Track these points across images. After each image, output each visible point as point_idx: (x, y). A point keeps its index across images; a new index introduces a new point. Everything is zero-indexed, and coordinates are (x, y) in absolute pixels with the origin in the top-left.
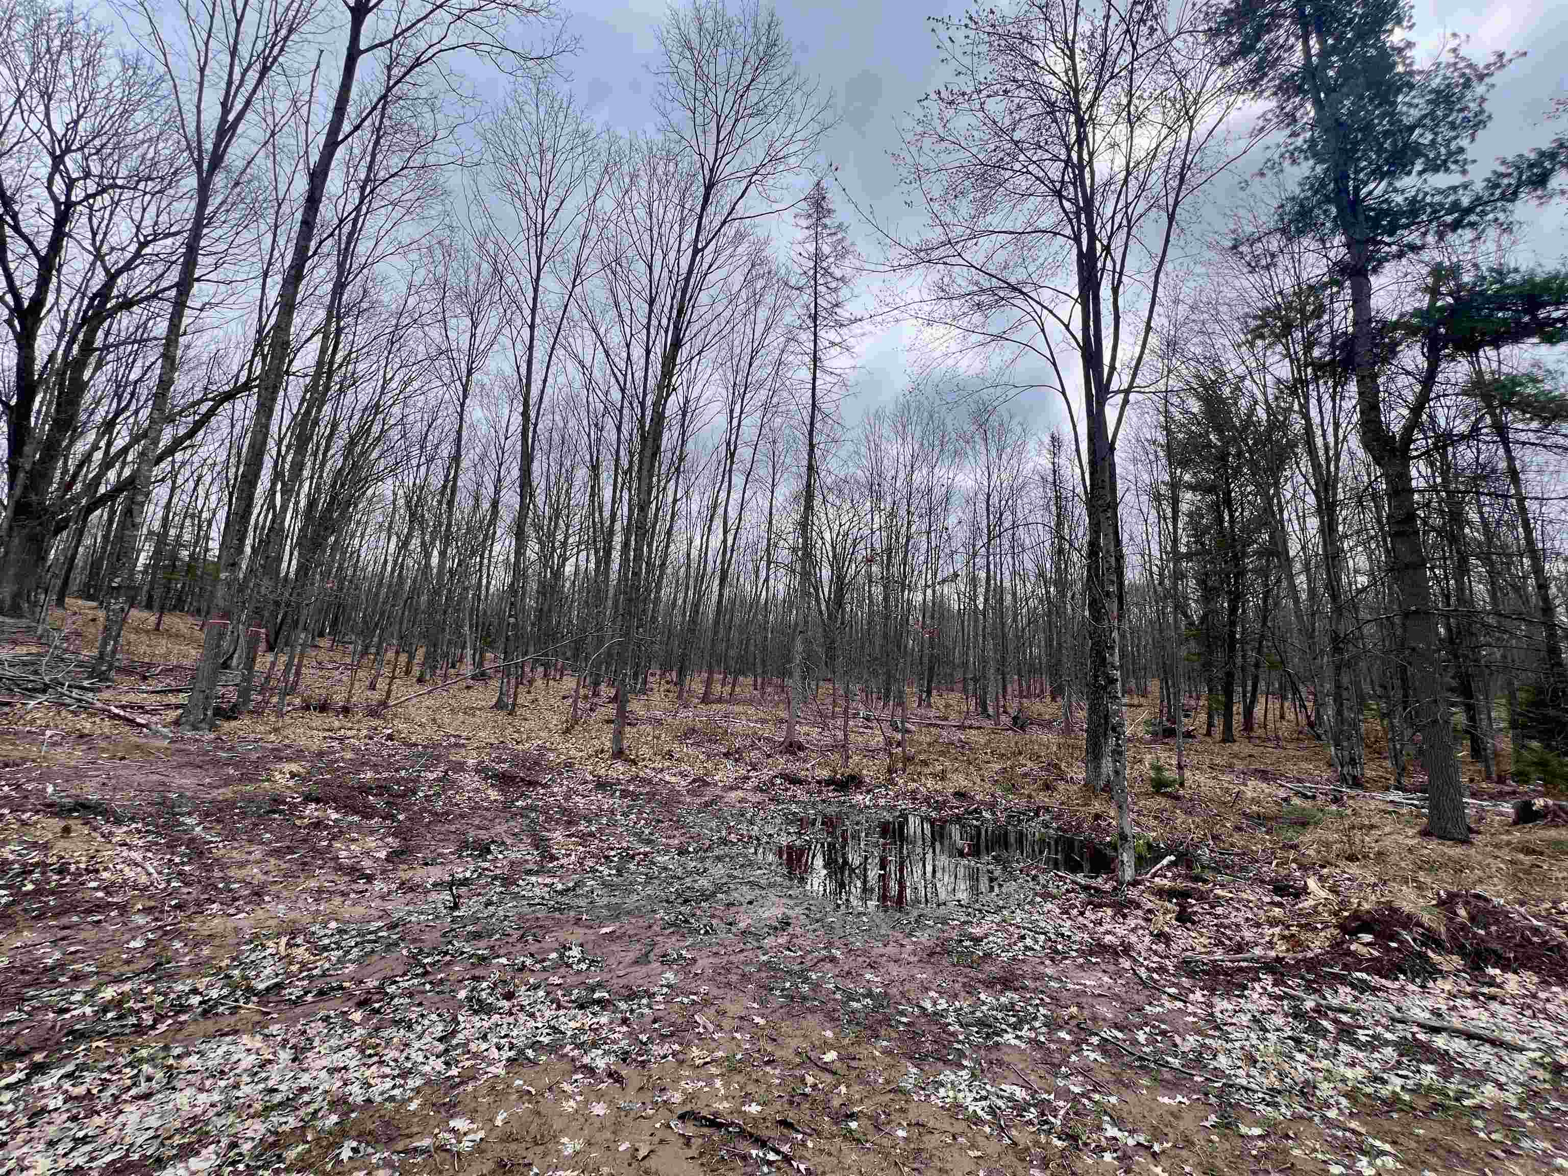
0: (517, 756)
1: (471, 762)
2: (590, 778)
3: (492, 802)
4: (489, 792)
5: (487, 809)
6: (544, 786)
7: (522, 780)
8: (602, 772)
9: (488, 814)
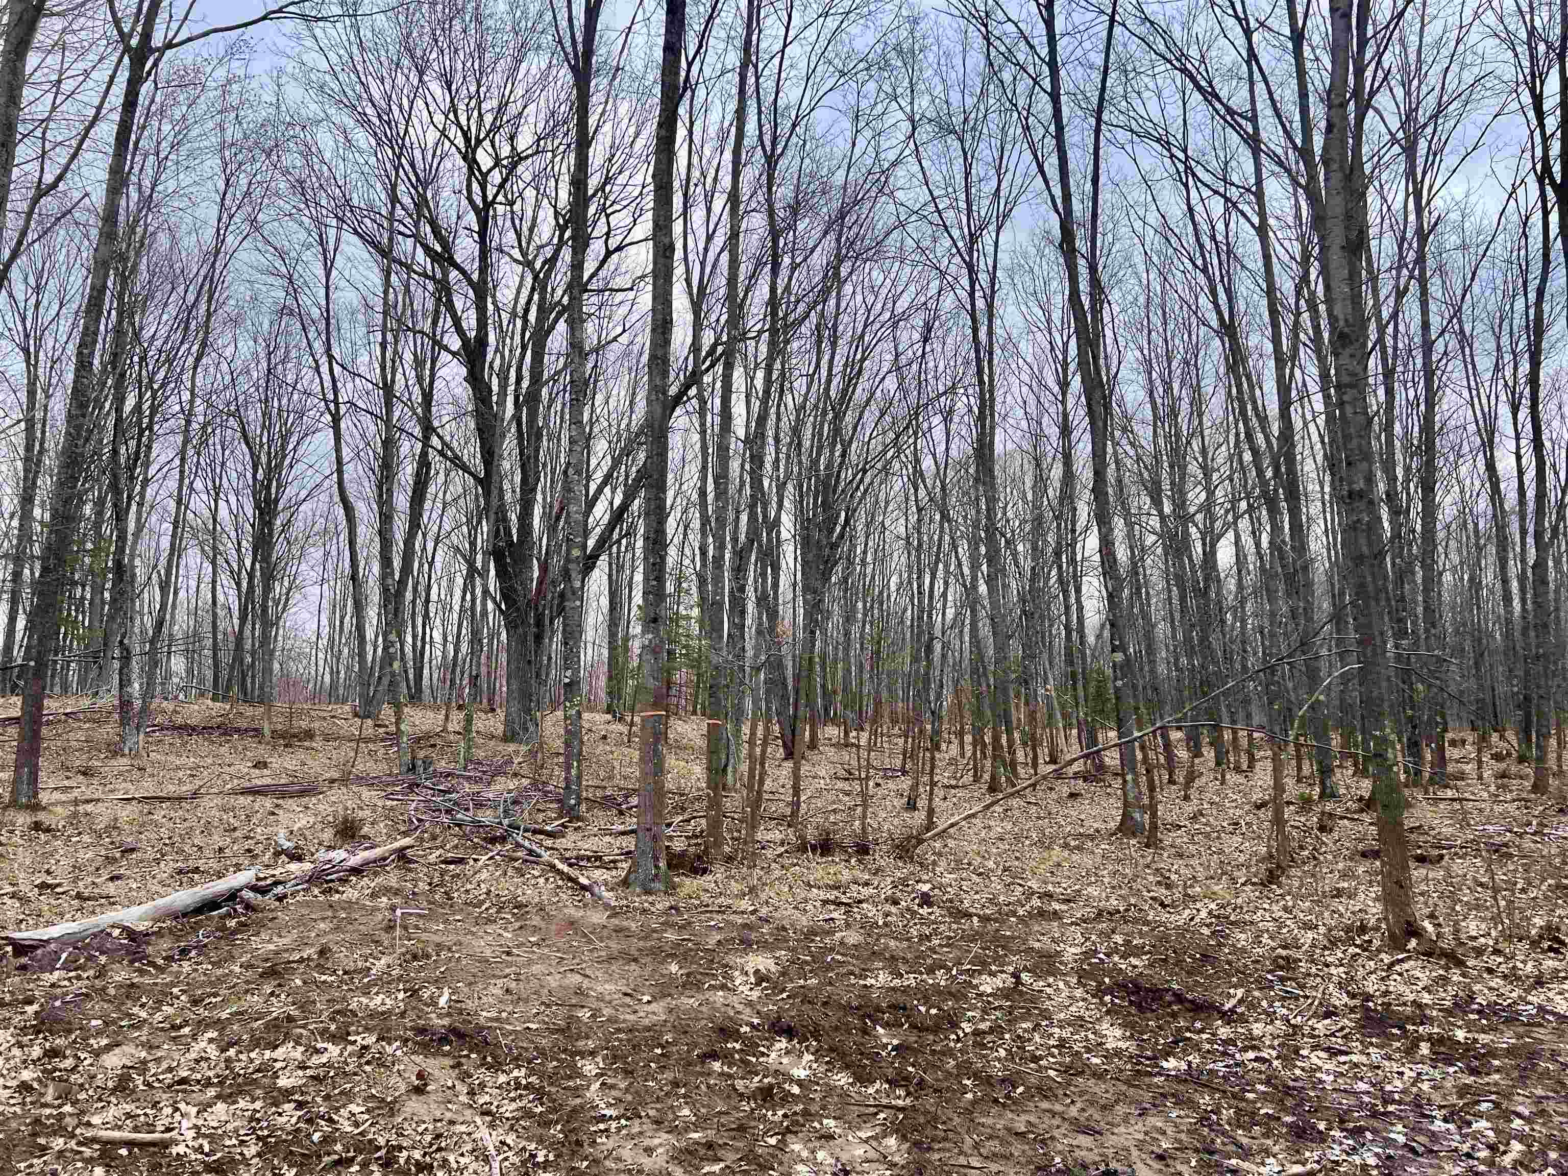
0: (1164, 938)
1: (1071, 952)
2: (1340, 999)
3: (1108, 1056)
4: (1104, 1026)
5: (1099, 1075)
6: (1229, 1017)
7: (1179, 998)
8: (1371, 986)
9: (1098, 1088)
